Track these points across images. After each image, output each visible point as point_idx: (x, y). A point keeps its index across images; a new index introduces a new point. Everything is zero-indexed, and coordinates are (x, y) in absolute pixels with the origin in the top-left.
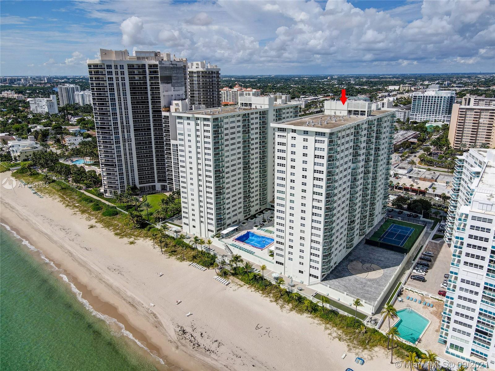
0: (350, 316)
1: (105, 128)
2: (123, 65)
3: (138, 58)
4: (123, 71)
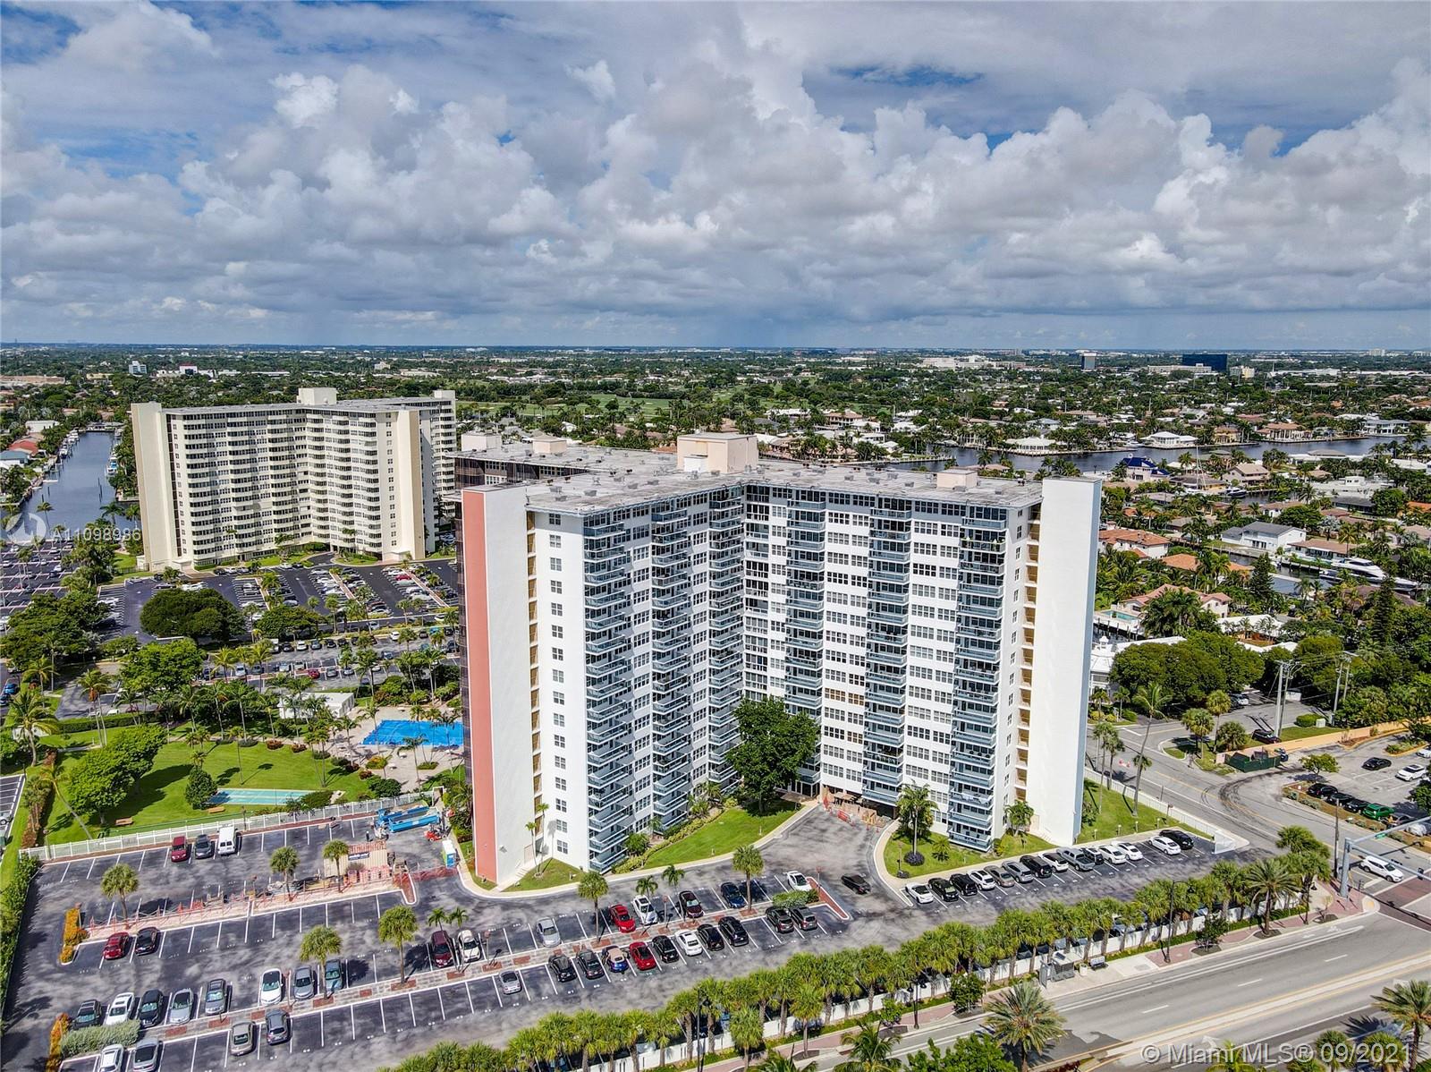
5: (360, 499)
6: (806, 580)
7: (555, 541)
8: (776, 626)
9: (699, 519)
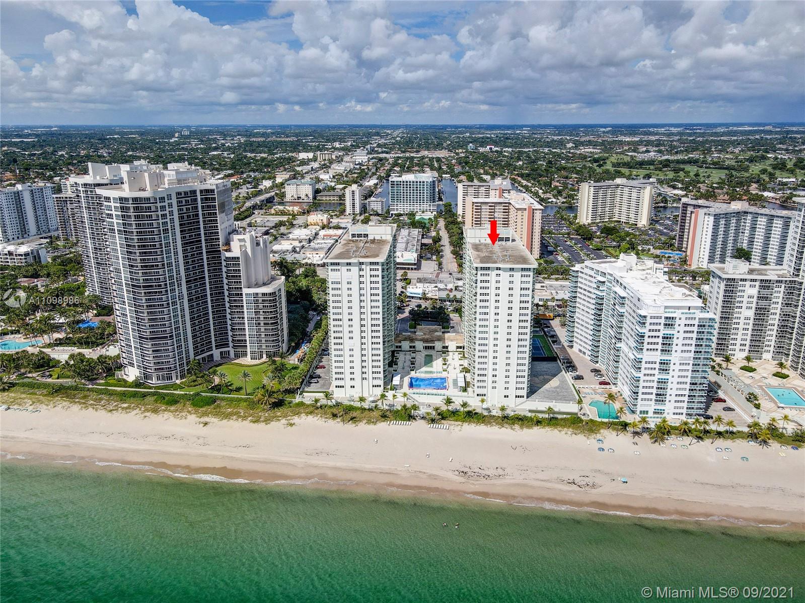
0: (569, 416)
1: (151, 286)
2: (170, 195)
3: (179, 181)
4: (171, 203)
5: (633, 209)
6: (753, 228)
7: (708, 218)
8: (746, 236)
9: (734, 216)
